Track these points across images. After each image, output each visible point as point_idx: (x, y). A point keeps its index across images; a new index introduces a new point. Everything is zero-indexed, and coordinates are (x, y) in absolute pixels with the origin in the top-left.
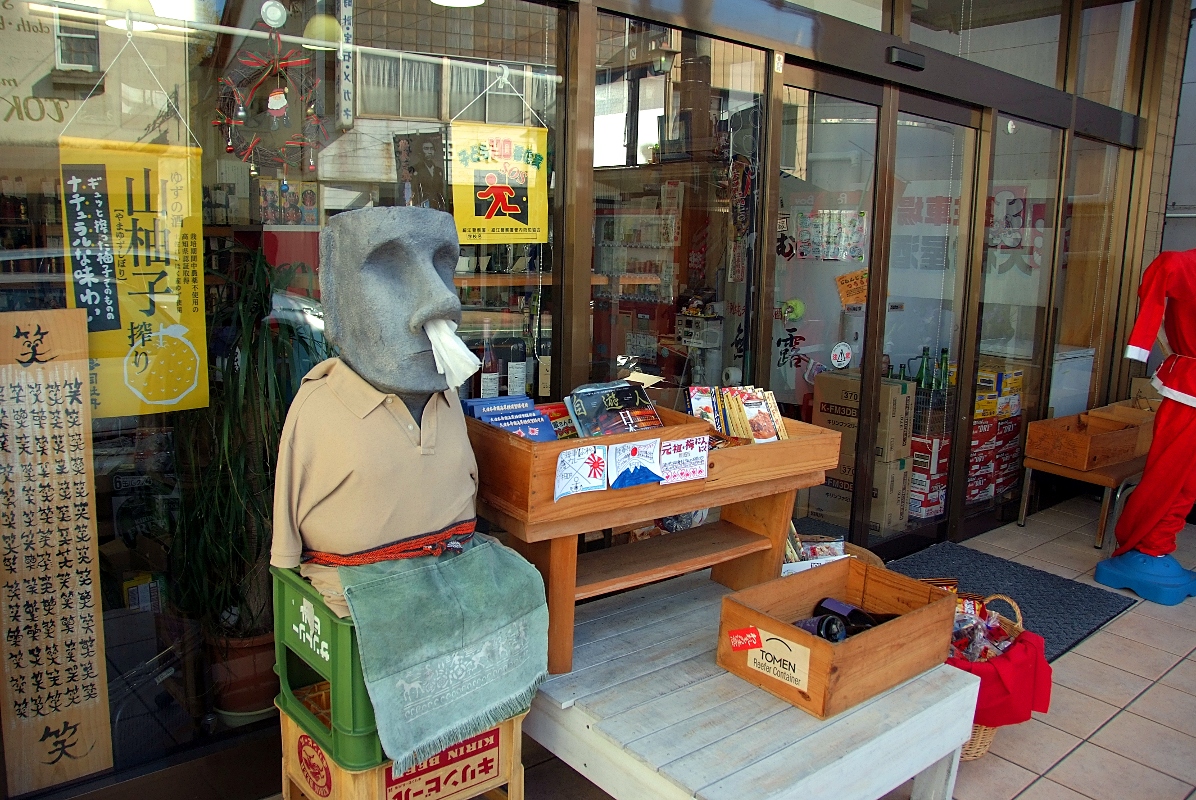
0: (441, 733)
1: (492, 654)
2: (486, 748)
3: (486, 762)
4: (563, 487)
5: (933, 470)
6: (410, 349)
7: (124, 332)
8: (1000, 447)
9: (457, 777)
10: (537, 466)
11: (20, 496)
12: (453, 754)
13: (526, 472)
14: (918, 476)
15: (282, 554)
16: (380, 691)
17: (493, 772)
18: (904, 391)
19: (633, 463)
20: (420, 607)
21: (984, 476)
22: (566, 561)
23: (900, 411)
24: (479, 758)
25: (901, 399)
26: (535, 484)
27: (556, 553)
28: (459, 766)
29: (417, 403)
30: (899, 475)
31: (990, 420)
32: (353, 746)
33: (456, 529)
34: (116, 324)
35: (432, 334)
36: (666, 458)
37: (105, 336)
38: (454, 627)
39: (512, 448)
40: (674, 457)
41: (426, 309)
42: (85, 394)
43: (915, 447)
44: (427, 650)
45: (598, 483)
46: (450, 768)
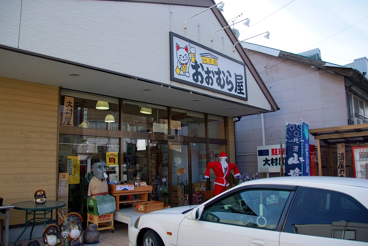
0: (104, 212)
1: (109, 205)
2: (109, 217)
3: (109, 218)
4: (117, 190)
5: (188, 200)
6: (102, 175)
7: (72, 175)
8: (202, 196)
9: (106, 219)
10: (114, 187)
11: (61, 192)
12: (105, 216)
13: (113, 188)
14: (186, 201)
15: (89, 194)
16: (98, 207)
17: (110, 220)
18: (181, 187)
19: (125, 188)
20: (102, 199)
21: (199, 201)
22: (118, 198)
23: (181, 190)
24: (108, 217)
25: (181, 189)
26: (114, 189)
27: (117, 197)
28: (106, 218)
29: (102, 180)
30: (182, 201)
31: (199, 192)
32: (96, 213)
33: (106, 193)
34: (71, 174)
35: (104, 174)
36: (129, 187)
37: (70, 175)
38: (105, 202)
39: (112, 186)
40: (130, 187)
41: (103, 171)
42: (68, 182)
43: (185, 196)
44: (103, 204)
45: (121, 189)
46: (105, 218)
